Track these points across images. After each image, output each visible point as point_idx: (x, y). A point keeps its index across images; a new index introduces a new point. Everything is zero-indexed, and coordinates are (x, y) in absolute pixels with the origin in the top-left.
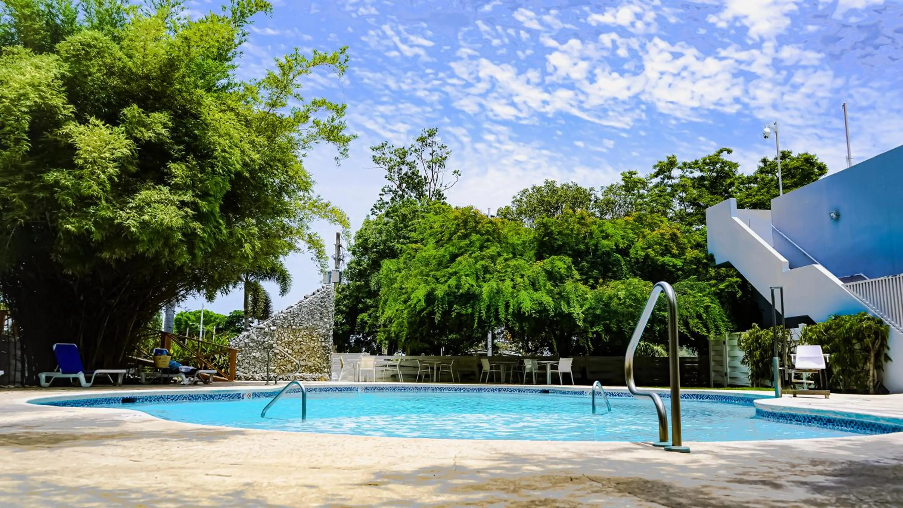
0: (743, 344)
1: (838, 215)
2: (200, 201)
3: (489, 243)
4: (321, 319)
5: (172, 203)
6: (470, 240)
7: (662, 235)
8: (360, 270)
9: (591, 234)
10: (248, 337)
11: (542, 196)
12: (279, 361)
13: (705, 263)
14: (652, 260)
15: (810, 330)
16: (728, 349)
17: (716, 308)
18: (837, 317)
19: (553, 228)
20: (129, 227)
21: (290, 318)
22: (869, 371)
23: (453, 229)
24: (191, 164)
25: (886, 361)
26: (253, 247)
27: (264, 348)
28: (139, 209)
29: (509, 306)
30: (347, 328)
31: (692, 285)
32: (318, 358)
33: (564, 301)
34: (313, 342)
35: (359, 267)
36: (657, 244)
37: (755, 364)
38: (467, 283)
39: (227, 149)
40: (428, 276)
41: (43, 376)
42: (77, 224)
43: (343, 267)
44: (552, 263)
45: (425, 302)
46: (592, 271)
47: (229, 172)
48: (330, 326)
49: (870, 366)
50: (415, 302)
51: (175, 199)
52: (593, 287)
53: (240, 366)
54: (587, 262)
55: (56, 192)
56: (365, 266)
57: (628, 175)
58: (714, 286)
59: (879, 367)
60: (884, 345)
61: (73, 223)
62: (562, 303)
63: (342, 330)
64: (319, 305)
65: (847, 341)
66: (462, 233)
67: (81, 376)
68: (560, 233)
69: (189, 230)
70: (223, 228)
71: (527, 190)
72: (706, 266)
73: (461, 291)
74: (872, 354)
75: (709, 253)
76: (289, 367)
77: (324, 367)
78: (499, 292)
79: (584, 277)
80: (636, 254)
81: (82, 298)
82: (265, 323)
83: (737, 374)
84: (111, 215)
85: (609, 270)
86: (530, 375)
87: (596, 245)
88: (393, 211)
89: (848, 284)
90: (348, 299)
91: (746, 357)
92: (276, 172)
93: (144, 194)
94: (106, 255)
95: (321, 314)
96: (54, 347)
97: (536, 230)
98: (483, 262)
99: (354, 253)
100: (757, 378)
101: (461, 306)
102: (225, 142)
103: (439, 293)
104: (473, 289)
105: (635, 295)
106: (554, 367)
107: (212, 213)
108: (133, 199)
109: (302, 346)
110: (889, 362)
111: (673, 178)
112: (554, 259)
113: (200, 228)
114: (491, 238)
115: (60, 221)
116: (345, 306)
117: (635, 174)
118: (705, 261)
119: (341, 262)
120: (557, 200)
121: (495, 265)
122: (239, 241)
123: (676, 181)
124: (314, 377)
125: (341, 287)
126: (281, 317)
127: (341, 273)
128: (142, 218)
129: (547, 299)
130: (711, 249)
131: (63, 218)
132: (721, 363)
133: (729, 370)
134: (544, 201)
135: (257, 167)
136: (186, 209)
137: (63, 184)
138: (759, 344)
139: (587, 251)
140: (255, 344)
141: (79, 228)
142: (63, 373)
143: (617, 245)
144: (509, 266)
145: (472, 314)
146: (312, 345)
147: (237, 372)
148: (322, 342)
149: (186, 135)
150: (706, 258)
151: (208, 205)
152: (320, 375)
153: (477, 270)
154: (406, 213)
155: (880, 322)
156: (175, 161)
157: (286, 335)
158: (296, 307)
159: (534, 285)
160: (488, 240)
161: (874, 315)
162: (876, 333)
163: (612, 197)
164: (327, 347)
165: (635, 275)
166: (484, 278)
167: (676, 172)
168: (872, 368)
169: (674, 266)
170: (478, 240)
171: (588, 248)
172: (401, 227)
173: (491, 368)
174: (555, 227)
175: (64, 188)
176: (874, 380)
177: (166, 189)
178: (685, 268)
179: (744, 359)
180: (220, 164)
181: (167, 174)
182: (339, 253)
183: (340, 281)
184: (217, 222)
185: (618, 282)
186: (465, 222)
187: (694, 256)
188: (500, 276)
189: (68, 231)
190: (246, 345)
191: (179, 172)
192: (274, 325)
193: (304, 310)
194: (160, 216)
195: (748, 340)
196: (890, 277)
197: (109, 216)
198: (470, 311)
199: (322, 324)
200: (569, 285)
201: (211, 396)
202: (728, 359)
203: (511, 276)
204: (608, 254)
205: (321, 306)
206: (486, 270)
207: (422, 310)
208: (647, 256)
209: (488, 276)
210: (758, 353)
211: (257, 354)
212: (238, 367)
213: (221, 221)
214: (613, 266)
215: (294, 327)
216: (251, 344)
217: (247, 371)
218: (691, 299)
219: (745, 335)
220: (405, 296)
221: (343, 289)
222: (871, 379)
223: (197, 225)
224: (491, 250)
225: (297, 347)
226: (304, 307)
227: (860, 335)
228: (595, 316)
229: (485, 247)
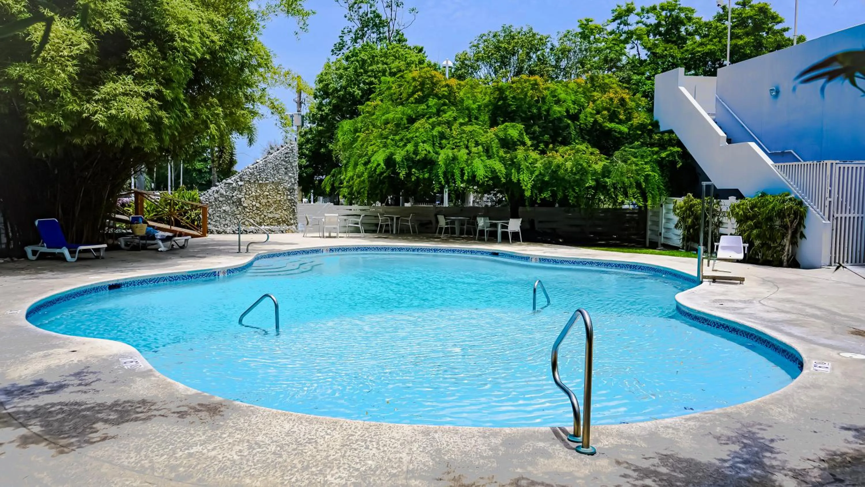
0: (678, 211)
1: (778, 92)
2: (164, 90)
3: (446, 107)
4: (286, 173)
5: (138, 95)
6: (427, 105)
7: (611, 99)
8: (322, 115)
9: (544, 98)
10: (217, 192)
11: (499, 41)
12: (248, 214)
13: (650, 130)
14: (600, 125)
15: (738, 206)
16: (664, 211)
17: (656, 176)
18: (764, 195)
19: (507, 93)
20: (97, 122)
21: (256, 174)
22: (785, 246)
23: (410, 91)
24: (152, 51)
25: (801, 238)
26: (219, 127)
27: (233, 203)
28: (106, 102)
29: (464, 174)
30: (310, 170)
31: (635, 153)
32: (285, 210)
33: (515, 167)
34: (279, 195)
35: (320, 113)
36: (605, 109)
37: (687, 228)
38: (424, 149)
39: (186, 38)
40: (386, 138)
41: (29, 250)
42: (46, 119)
43: (305, 111)
44: (505, 129)
45: (385, 165)
46: (543, 136)
47: (191, 61)
48: (295, 180)
49: (786, 242)
50: (375, 165)
51: (140, 90)
52: (543, 152)
53: (212, 220)
54: (539, 127)
55: (21, 87)
56: (327, 111)
57: (585, 22)
58: (657, 153)
59: (794, 243)
60: (801, 224)
61: (42, 117)
62: (513, 171)
63: (306, 173)
64: (283, 160)
65: (770, 219)
66: (418, 95)
67: (66, 251)
68: (514, 98)
69: (156, 118)
70: (188, 111)
71: (484, 35)
72: (650, 132)
73: (418, 157)
74: (790, 232)
75: (655, 119)
76: (258, 219)
77: (291, 219)
78: (455, 159)
79: (535, 142)
80: (585, 119)
81: (56, 172)
82: (233, 179)
83: (670, 235)
84: (78, 109)
85: (559, 135)
86: (482, 232)
87: (548, 111)
88: (353, 56)
89: (777, 164)
90: (311, 143)
91: (679, 222)
92: (237, 51)
93: (108, 88)
94: (77, 141)
95: (286, 169)
96: (37, 223)
97: (491, 94)
98: (439, 129)
99: (316, 97)
100: (687, 241)
101: (418, 170)
102: (184, 32)
103: (398, 158)
104: (430, 156)
105: (581, 165)
106: (504, 227)
107: (176, 99)
108: (99, 91)
109: (269, 200)
110: (804, 239)
111: (629, 24)
112: (507, 126)
113: (167, 117)
114: (447, 101)
115: (29, 115)
116: (307, 149)
117: (591, 21)
118: (650, 127)
119: (303, 105)
120: (514, 47)
121: (451, 130)
122: (205, 122)
123: (632, 28)
124: (282, 229)
125: (303, 130)
126: (248, 173)
127: (303, 117)
128: (109, 112)
129: (499, 166)
130: (657, 115)
131: (32, 112)
132: (657, 223)
133: (663, 231)
134: (501, 47)
135: (217, 48)
136: (151, 100)
137: (27, 79)
138: (692, 212)
139: (539, 116)
140: (224, 199)
141: (47, 122)
142: (48, 247)
143: (567, 111)
144: (464, 132)
145: (430, 180)
146: (279, 199)
147: (209, 226)
148: (287, 195)
149: (144, 18)
150: (651, 124)
151: (173, 93)
152: (288, 227)
153: (433, 136)
154: (366, 58)
155: (801, 203)
156: (135, 48)
157: (253, 190)
158: (261, 162)
159: (488, 152)
160: (444, 104)
161: (796, 196)
162: (795, 213)
163: (568, 44)
164: (292, 200)
165: (584, 140)
166: (440, 144)
167: (632, 19)
168: (787, 244)
169: (620, 132)
170: (435, 104)
171: (540, 113)
172: (361, 73)
173: (447, 224)
174: (510, 92)
175: (28, 82)
176: (788, 255)
177: (129, 79)
178: (631, 132)
179: (677, 224)
180: (180, 54)
181: (128, 61)
182: (300, 96)
183: (303, 125)
184: (182, 105)
185: (567, 148)
186: (422, 84)
187: (640, 122)
188: (456, 142)
189: (38, 126)
190: (216, 199)
191: (139, 60)
192: (241, 181)
193: (269, 165)
194: (126, 109)
195: (682, 208)
196: (815, 162)
197: (77, 110)
198: (427, 175)
199: (287, 178)
200: (520, 153)
201: (189, 276)
202: (664, 221)
203: (466, 142)
204: (560, 119)
205: (286, 162)
206: (442, 136)
207: (382, 173)
208: (595, 121)
209: (444, 141)
210: (690, 221)
211: (226, 208)
212: (209, 221)
213: (185, 104)
214: (563, 131)
215: (260, 182)
216: (221, 199)
217: (218, 224)
218: (634, 167)
219: (680, 201)
220: (365, 159)
221: (306, 133)
222: (786, 254)
223: (162, 113)
224: (447, 115)
225: (264, 201)
226: (270, 163)
227: (781, 214)
228: (543, 182)
229: (442, 111)
